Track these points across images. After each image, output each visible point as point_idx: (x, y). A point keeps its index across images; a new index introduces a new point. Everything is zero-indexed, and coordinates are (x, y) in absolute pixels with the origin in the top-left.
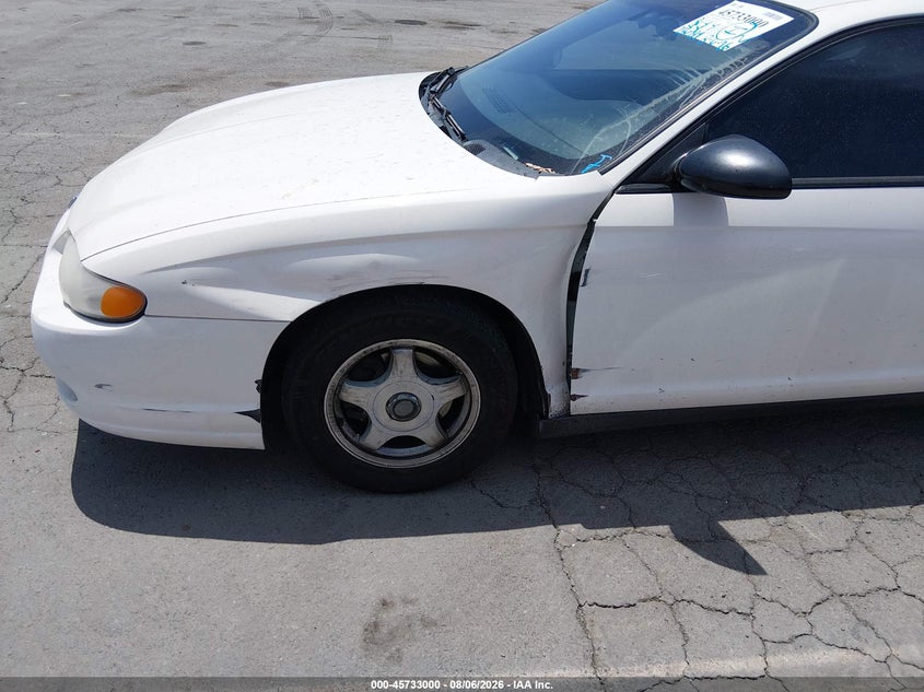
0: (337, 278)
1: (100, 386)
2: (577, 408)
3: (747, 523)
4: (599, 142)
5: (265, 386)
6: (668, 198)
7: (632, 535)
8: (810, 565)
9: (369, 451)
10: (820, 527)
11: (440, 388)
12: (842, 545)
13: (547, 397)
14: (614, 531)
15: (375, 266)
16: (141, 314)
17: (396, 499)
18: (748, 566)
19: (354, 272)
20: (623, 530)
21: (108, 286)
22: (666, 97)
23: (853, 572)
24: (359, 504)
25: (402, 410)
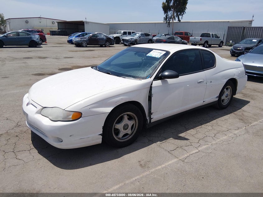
0: (116, 102)
1: (71, 136)
2: (152, 121)
3: (182, 134)
4: (146, 74)
5: (104, 128)
6: (160, 81)
7: (168, 141)
8: (194, 137)
9: (119, 139)
10: (192, 132)
11: (132, 121)
12: (196, 133)
13: (147, 120)
14: (165, 141)
15: (122, 99)
16: (81, 117)
17: (125, 148)
18: (187, 139)
19: (118, 101)
20: (166, 140)
21: (73, 113)
22: (154, 65)
23: (200, 136)
24: (120, 150)
25: (126, 128)
